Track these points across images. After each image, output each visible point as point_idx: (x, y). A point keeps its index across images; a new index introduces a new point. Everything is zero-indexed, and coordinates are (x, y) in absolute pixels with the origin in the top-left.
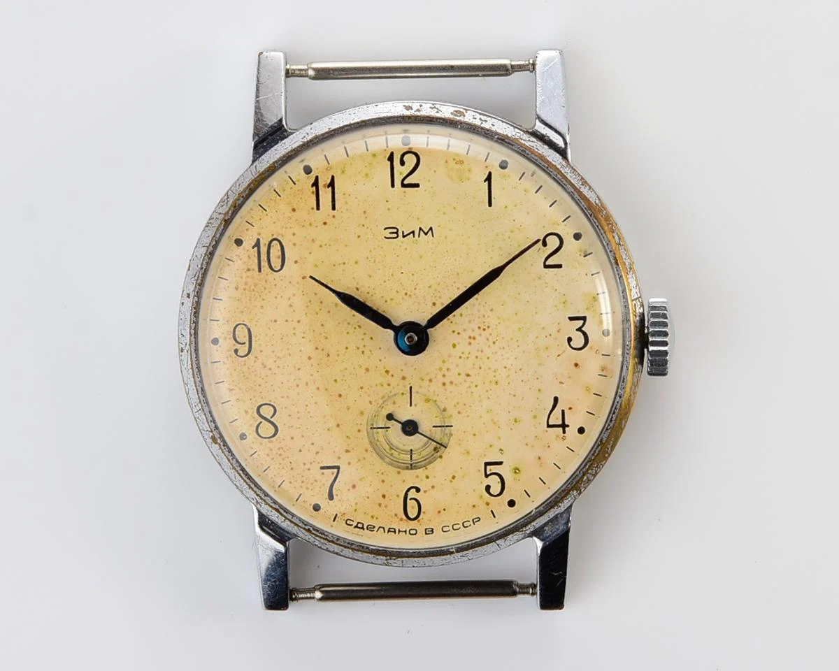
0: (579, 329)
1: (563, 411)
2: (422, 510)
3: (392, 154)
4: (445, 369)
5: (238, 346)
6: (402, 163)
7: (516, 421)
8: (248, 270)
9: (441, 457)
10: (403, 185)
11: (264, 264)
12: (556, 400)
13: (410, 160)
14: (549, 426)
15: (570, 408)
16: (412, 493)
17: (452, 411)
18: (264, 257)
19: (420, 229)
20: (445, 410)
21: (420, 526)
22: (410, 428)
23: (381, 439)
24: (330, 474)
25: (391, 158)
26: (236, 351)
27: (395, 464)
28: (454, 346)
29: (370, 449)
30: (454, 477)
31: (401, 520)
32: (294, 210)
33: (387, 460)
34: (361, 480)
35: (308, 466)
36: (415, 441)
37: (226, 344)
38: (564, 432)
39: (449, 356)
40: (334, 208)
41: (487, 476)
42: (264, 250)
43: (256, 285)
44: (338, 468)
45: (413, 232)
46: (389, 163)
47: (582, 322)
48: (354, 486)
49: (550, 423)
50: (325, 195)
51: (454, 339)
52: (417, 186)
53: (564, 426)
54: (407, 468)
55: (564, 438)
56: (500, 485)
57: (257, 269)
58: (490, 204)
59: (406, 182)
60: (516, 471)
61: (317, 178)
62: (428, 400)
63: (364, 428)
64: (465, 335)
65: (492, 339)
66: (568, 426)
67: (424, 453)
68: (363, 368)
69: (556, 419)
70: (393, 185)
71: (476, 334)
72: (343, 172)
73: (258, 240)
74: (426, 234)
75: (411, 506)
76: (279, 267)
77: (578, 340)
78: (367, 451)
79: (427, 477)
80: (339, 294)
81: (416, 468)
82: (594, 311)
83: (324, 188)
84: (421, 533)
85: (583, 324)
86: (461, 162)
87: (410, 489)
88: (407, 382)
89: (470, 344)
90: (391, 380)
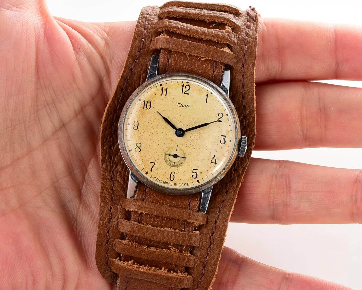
0: (223, 139)
1: (216, 159)
2: (175, 178)
3: (183, 85)
4: (187, 143)
6: (186, 88)
7: (203, 159)
8: (141, 107)
9: (182, 165)
10: (185, 93)
11: (145, 107)
12: (214, 156)
13: (188, 87)
14: (211, 162)
15: (218, 159)
16: (173, 173)
17: (187, 154)
18: (145, 105)
19: (187, 105)
20: (185, 153)
21: (173, 183)
22: (175, 156)
23: (167, 157)
24: (152, 164)
26: (134, 128)
27: (169, 165)
28: (191, 137)
29: (164, 160)
30: (184, 171)
31: (169, 180)
32: (155, 94)
33: (168, 163)
34: (160, 167)
35: (147, 161)
36: (176, 160)
37: (132, 126)
38: (215, 165)
39: (189, 140)
40: (166, 96)
41: (193, 172)
42: (146, 103)
43: (142, 112)
44: (155, 163)
45: (185, 106)
46: (182, 87)
47: (225, 137)
48: (158, 169)
49: (212, 162)
50: (164, 92)
51: (191, 135)
52: (188, 94)
53: (215, 163)
54: (173, 167)
56: (196, 176)
57: (143, 107)
58: (206, 102)
59: (186, 93)
60: (201, 173)
61: (163, 87)
62: (181, 150)
63: (163, 154)
64: (194, 135)
65: (201, 137)
67: (178, 163)
68: (166, 138)
69: (214, 161)
70: (182, 93)
71: (197, 135)
72: (170, 87)
73: (145, 100)
74: (188, 107)
75: (172, 177)
76: (149, 108)
77: (223, 142)
78: (163, 160)
79: (177, 170)
80: (163, 117)
81: (175, 167)
82: (228, 135)
83: (164, 91)
84: (173, 184)
85: (225, 138)
86: (201, 91)
87: (173, 172)
88: (177, 144)
89: (195, 137)
90: (173, 143)
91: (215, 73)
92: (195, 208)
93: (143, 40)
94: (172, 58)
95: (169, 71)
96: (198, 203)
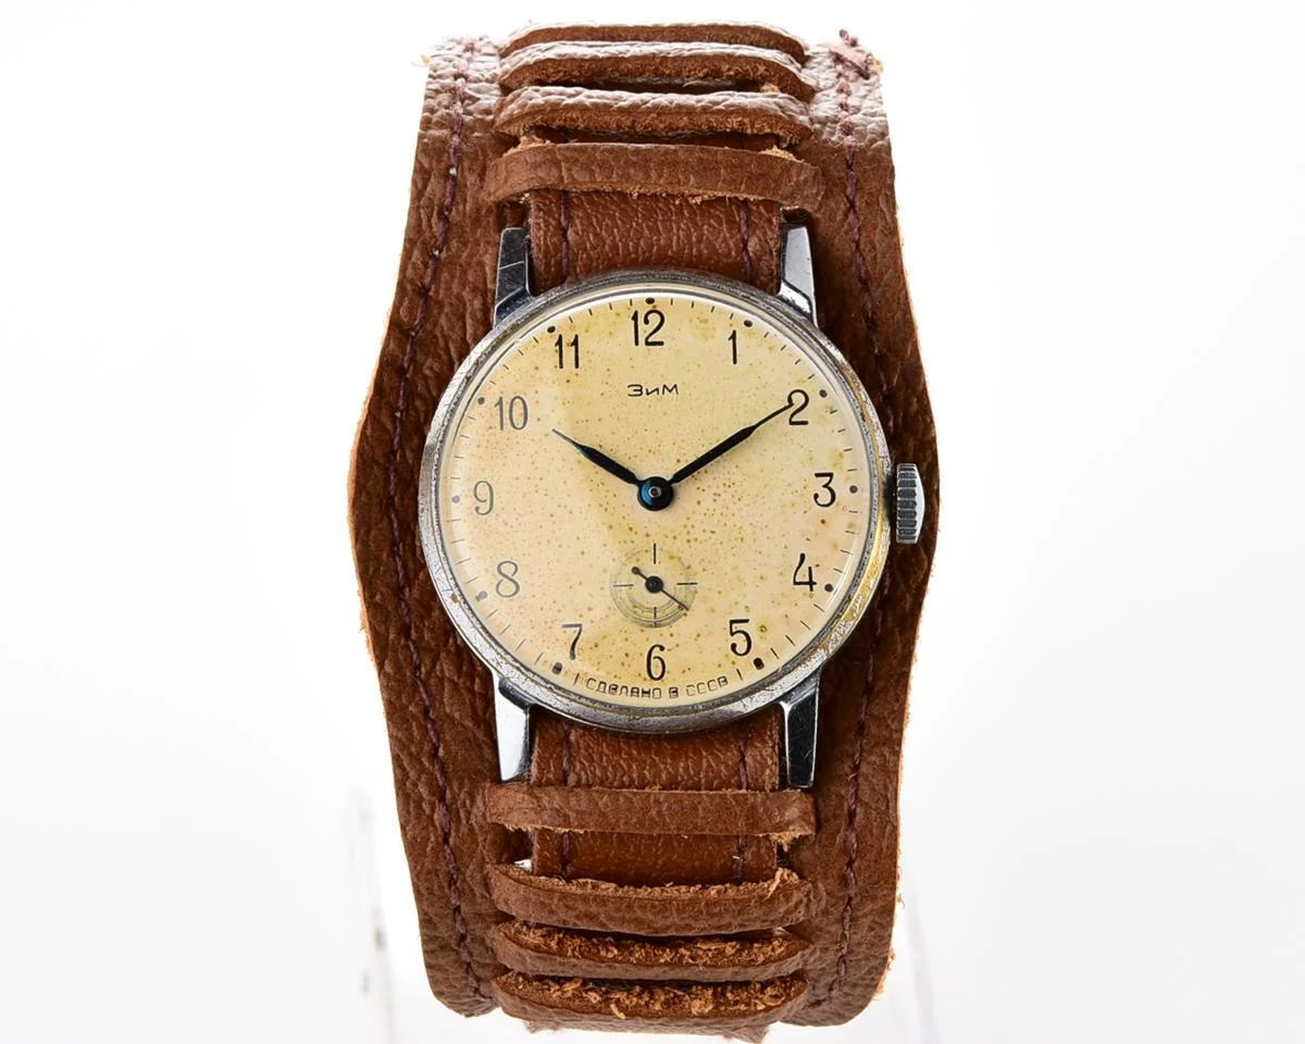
0: (826, 486)
1: (810, 568)
2: (667, 669)
3: (636, 313)
4: (689, 526)
5: (479, 504)
6: (646, 322)
7: (762, 578)
8: (491, 428)
9: (685, 615)
10: (647, 343)
11: (507, 421)
12: (803, 557)
13: (654, 319)
15: (817, 566)
16: (656, 652)
17: (697, 568)
18: (506, 415)
19: (665, 386)
20: (689, 567)
21: (665, 686)
22: (655, 585)
23: (625, 596)
24: (572, 632)
25: (635, 318)
26: (477, 509)
27: (638, 621)
28: (699, 503)
29: (613, 606)
30: (698, 635)
31: (645, 679)
32: (537, 369)
33: (631, 617)
34: (604, 638)
35: (550, 624)
36: (659, 599)
37: (468, 502)
38: (812, 590)
39: (694, 513)
40: (577, 366)
41: (732, 634)
42: (506, 408)
43: (498, 443)
44: (580, 626)
45: (657, 390)
46: (633, 322)
47: (828, 478)
48: (596, 645)
49: (797, 580)
50: (569, 353)
51: (700, 495)
52: (661, 343)
53: (811, 583)
54: (651, 626)
55: (811, 596)
56: (746, 644)
57: (499, 426)
58: (735, 362)
59: (650, 340)
60: (763, 629)
61: (560, 336)
62: (672, 558)
63: (607, 586)
64: (710, 492)
65: (737, 496)
66: (815, 583)
67: (670, 610)
68: (607, 525)
69: (803, 576)
70: (637, 343)
71: (721, 491)
72: (587, 331)
73: (501, 398)
74: (670, 391)
75: (655, 664)
76: (521, 426)
77: (825, 497)
78: (610, 608)
79: (672, 635)
80: (582, 448)
81: (660, 626)
82: (841, 468)
83: (567, 347)
84: (666, 693)
85: (830, 481)
86: (706, 321)
87: (653, 647)
88: (650, 539)
89: (715, 500)
90: (635, 537)
91: (750, 249)
92: (768, 772)
93: (453, 171)
94: (577, 221)
95: (575, 271)
96: (773, 747)
